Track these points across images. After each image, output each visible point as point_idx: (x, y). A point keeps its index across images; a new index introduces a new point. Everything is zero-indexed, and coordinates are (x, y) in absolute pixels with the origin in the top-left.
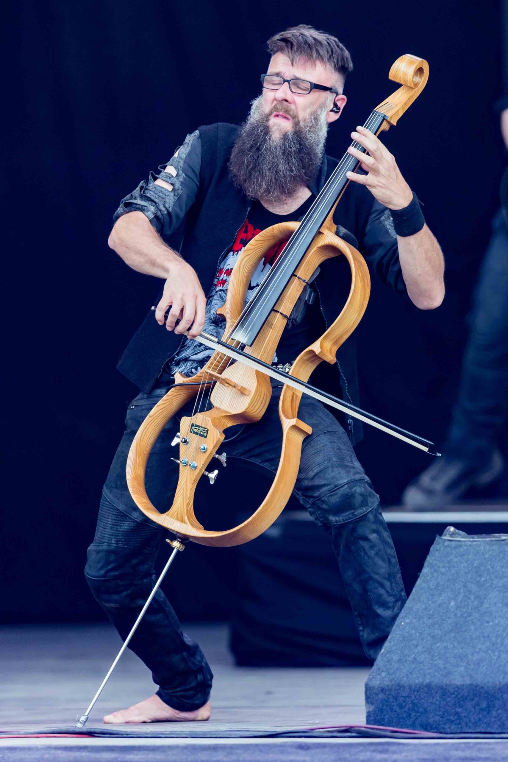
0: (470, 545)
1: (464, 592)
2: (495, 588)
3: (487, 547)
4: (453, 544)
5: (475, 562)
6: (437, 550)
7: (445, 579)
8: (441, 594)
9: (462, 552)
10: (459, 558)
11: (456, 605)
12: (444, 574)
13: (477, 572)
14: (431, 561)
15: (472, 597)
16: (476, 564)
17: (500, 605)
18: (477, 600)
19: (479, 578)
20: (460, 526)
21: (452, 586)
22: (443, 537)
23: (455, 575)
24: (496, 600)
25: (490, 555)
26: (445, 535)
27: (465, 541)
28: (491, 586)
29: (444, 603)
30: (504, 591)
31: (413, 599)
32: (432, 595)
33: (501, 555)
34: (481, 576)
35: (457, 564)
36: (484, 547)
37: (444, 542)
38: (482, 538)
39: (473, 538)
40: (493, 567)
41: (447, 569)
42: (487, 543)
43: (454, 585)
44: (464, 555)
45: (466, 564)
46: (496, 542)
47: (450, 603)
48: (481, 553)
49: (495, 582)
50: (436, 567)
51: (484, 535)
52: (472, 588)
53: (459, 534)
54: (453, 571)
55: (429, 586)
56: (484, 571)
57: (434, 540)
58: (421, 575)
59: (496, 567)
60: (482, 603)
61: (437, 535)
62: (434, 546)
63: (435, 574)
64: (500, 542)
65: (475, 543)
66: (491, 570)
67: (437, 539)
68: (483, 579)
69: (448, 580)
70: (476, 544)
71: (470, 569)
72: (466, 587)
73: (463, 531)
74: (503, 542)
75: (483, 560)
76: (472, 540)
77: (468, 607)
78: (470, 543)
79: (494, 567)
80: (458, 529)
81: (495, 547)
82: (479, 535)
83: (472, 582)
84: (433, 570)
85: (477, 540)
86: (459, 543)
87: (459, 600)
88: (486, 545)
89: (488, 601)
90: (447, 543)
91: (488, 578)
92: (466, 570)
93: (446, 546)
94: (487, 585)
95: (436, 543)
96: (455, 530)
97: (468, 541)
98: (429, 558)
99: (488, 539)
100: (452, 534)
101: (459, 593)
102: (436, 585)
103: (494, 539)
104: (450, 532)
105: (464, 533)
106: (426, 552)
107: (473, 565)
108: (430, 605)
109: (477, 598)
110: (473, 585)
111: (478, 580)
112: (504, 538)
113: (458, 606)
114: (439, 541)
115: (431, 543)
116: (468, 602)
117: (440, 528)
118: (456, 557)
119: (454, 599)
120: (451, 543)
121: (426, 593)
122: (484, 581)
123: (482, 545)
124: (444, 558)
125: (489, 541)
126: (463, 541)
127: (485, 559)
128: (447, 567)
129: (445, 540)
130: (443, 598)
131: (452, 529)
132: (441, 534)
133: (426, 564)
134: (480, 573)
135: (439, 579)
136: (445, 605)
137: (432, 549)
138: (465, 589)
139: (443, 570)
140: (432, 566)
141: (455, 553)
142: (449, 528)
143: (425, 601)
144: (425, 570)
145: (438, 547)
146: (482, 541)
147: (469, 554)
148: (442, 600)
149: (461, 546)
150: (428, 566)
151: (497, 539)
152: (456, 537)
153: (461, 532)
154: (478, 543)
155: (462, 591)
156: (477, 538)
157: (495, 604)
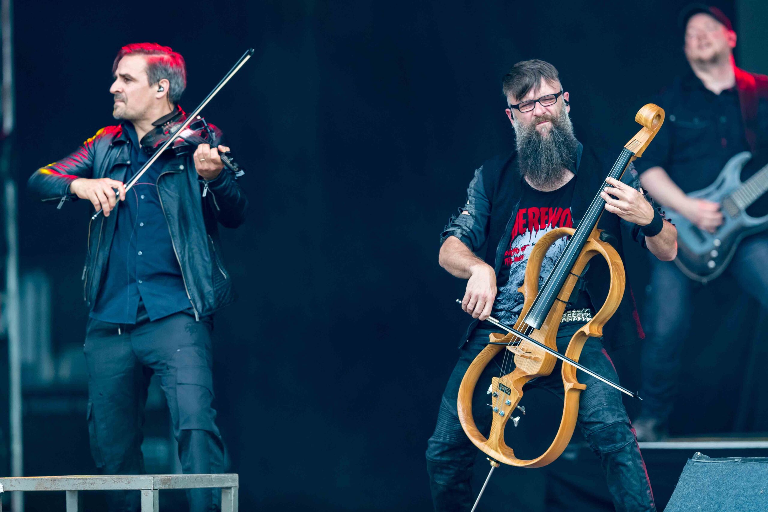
0: (712, 465)
1: (708, 499)
2: (730, 496)
3: (724, 467)
4: (700, 464)
5: (715, 478)
6: (688, 469)
7: (694, 490)
8: (691, 501)
9: (706, 470)
10: (704, 475)
11: (702, 508)
12: (694, 486)
13: (717, 485)
14: (684, 477)
15: (714, 503)
16: (716, 479)
17: (734, 509)
18: (717, 505)
19: (719, 489)
20: (704, 451)
21: (699, 494)
22: (693, 460)
23: (701, 487)
24: (731, 505)
25: (727, 472)
26: (694, 459)
27: (708, 462)
28: (727, 495)
29: (693, 507)
30: (737, 498)
31: (671, 504)
32: (684, 501)
33: (734, 472)
34: (720, 488)
35: (703, 478)
36: (722, 467)
37: (694, 463)
38: (721, 460)
39: (714, 460)
40: (728, 481)
41: (696, 482)
42: (724, 464)
43: (700, 494)
44: (708, 472)
45: (709, 479)
46: (731, 463)
47: (697, 507)
48: (720, 471)
49: (731, 491)
50: (688, 481)
51: (722, 458)
52: (713, 496)
53: (704, 458)
54: (700, 484)
55: (682, 495)
56: (722, 484)
57: (687, 462)
58: (676, 487)
59: (731, 481)
60: (720, 507)
61: (689, 458)
62: (686, 466)
63: (686, 486)
64: (734, 463)
65: (715, 464)
66: (727, 483)
67: (688, 460)
68: (721, 490)
69: (696, 490)
70: (717, 464)
71: (712, 482)
72: (709, 496)
73: (707, 455)
74: (736, 463)
75: (721, 476)
76: (713, 461)
77: (710, 509)
78: (712, 464)
79: (730, 481)
80: (703, 454)
81: (731, 467)
82: (718, 458)
83: (713, 492)
84: (685, 483)
85: (717, 461)
86: (704, 464)
87: (704, 505)
88: (724, 465)
89: (724, 505)
90: (695, 464)
91: (725, 489)
92: (709, 484)
93: (695, 466)
94: (724, 494)
95: (688, 463)
96: (701, 455)
97: (710, 462)
98: (682, 475)
99: (725, 461)
100: (699, 458)
101: (704, 500)
102: (688, 494)
103: (729, 461)
104: (698, 456)
105: (708, 457)
106: (680, 470)
107: (714, 479)
108: (683, 509)
109: (717, 504)
110: (714, 494)
111: (717, 491)
112: (736, 460)
113: (703, 509)
114: (690, 462)
115: (684, 464)
116: (710, 506)
117: (690, 453)
118: (702, 474)
119: (701, 504)
120: (698, 464)
121: (680, 500)
122: (722, 491)
123: (720, 466)
124: (693, 475)
125: (726, 462)
126: (707, 462)
127: (723, 475)
128: (695, 481)
129: (694, 462)
130: (693, 503)
131: (699, 453)
132: (691, 458)
133: (680, 479)
134: (719, 485)
135: (690, 490)
136: (694, 508)
137: (684, 468)
138: (709, 497)
139: (693, 483)
140: (684, 480)
141: (701, 471)
142: (697, 453)
143: (679, 506)
144: (680, 483)
145: (689, 466)
146: (721, 462)
147: (711, 471)
148: (692, 505)
149: (705, 466)
150: (682, 480)
151: (732, 461)
152: (702, 459)
153: (705, 456)
154: (717, 463)
155: (706, 498)
156: (718, 460)
157: (730, 507)
